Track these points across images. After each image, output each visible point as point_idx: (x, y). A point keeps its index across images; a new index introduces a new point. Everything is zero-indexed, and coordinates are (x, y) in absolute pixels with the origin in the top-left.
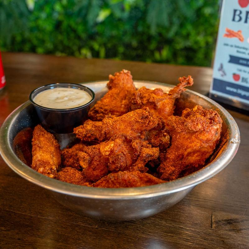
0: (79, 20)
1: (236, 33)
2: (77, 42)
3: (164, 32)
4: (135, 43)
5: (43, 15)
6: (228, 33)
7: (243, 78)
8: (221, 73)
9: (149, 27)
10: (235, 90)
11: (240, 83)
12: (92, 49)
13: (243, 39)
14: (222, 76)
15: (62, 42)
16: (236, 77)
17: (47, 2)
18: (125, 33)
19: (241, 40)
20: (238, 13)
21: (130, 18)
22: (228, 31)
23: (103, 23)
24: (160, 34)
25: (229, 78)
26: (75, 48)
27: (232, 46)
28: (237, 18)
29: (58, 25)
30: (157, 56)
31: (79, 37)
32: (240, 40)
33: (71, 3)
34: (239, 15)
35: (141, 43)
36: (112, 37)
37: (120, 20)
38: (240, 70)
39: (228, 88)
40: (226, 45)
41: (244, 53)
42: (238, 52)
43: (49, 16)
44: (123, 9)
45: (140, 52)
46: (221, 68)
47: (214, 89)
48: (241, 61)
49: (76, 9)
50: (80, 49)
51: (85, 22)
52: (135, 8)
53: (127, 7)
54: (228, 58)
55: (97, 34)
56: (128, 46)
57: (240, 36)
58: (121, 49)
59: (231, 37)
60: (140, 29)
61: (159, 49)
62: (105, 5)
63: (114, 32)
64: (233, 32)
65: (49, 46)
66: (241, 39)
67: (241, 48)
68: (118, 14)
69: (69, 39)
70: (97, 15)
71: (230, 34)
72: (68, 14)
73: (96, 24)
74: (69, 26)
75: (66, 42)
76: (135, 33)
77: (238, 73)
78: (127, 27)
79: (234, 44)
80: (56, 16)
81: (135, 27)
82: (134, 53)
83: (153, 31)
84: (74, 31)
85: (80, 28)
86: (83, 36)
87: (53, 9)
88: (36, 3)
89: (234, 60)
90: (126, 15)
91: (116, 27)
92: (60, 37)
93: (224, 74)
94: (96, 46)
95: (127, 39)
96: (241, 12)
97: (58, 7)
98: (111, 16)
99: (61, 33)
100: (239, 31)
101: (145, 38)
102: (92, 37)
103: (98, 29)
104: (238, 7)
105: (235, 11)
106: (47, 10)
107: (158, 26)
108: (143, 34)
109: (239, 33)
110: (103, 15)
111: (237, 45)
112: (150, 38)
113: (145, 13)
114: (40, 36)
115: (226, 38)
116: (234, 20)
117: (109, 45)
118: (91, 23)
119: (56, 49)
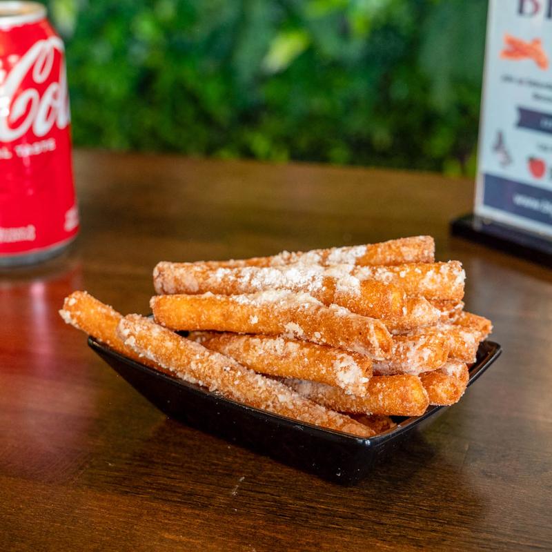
0: (210, 65)
1: (528, 47)
5: (100, 52)
6: (510, 48)
8: (499, 157)
9: (426, 87)
10: (535, 204)
11: (546, 183)
13: (546, 61)
14: (503, 165)
16: (536, 166)
17: (113, 13)
18: (351, 105)
19: (542, 64)
21: (369, 59)
22: (511, 42)
23: (284, 75)
25: (519, 172)
27: (521, 82)
29: (145, 82)
31: (206, 118)
32: (539, 63)
33: (186, 13)
36: (310, 119)
37: (337, 66)
38: (545, 148)
39: (520, 200)
40: (508, 79)
41: (550, 100)
42: (537, 97)
43: (119, 54)
44: (344, 32)
46: (500, 145)
48: (545, 123)
49: (200, 32)
51: (227, 71)
52: (383, 28)
53: (358, 24)
54: (514, 117)
60: (400, 91)
61: (460, 154)
62: (289, 19)
63: (319, 103)
66: (542, 61)
67: (542, 86)
68: (330, 46)
70: (265, 51)
71: (516, 50)
72: (176, 49)
73: (263, 78)
76: (384, 105)
77: (540, 155)
78: (359, 87)
79: (525, 76)
80: (141, 55)
81: (383, 87)
84: (193, 98)
85: (212, 92)
86: (223, 113)
87: (130, 35)
88: (81, 18)
89: (530, 120)
90: (354, 49)
91: (324, 86)
92: (149, 119)
93: (508, 160)
94: (260, 145)
95: (357, 123)
97: (146, 28)
98: (309, 56)
100: (537, 42)
101: (414, 119)
102: (249, 117)
103: (267, 93)
106: (114, 34)
108: (408, 107)
109: (536, 46)
110: (282, 51)
111: (534, 78)
112: (430, 121)
115: (507, 60)
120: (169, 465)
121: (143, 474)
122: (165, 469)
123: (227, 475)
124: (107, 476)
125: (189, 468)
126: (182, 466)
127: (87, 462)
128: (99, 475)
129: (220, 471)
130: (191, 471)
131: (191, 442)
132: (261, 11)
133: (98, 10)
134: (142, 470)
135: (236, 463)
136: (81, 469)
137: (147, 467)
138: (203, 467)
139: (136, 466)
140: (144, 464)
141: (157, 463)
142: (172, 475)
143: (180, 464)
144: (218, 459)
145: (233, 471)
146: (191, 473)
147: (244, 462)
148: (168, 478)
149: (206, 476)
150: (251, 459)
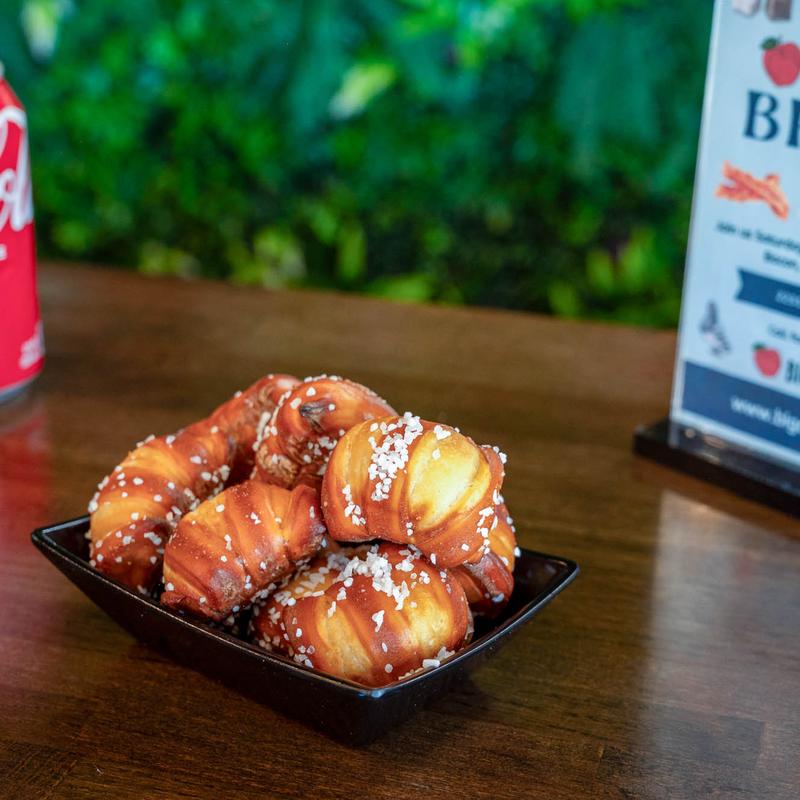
0: (253, 105)
1: (758, 184)
2: (241, 202)
3: (632, 166)
4: (499, 214)
5: (94, 82)
6: (731, 184)
7: (791, 366)
8: (710, 339)
10: (763, 414)
11: (779, 383)
12: (305, 236)
13: (786, 209)
14: (716, 351)
15: (170, 201)
16: (766, 358)
17: (114, 25)
18: (458, 167)
19: (779, 211)
20: (763, 105)
21: (483, 102)
22: (733, 175)
23: (359, 122)
24: (617, 178)
25: (741, 365)
26: (229, 229)
27: (747, 234)
28: (762, 126)
29: (159, 127)
30: (601, 272)
31: (247, 182)
32: (775, 209)
33: (221, 30)
34: (767, 115)
35: (529, 212)
36: (398, 185)
37: (436, 110)
38: (780, 334)
39: (739, 405)
40: (726, 228)
41: (791, 264)
42: (769, 257)
43: (121, 87)
44: (450, 64)
45: (521, 253)
46: (711, 322)
47: (687, 406)
48: (782, 297)
49: (241, 58)
50: (250, 232)
51: (278, 113)
52: (504, 58)
53: (469, 55)
54: (735, 284)
55: (331, 167)
56: (470, 226)
57: (774, 195)
58: (438, 239)
59: (742, 199)
60: (527, 150)
61: (611, 242)
62: (368, 43)
63: (410, 164)
64: (749, 177)
65: (116, 215)
66: (780, 206)
67: (779, 243)
68: (428, 83)
69: (203, 187)
70: (335, 87)
71: (740, 187)
72: (204, 78)
73: (329, 126)
74: (210, 132)
75: (190, 202)
76: (503, 169)
77: (772, 343)
78: (469, 140)
79: (753, 227)
80: (153, 87)
81: (504, 143)
82: (495, 258)
83: (585, 162)
84: (230, 153)
85: (256, 144)
86: (270, 176)
87: (138, 57)
88: (65, 27)
89: (757, 290)
90: (462, 88)
92: (164, 179)
93: (723, 346)
94: (325, 223)
95: (465, 194)
96: (774, 104)
97: (162, 49)
98: (397, 92)
99: (169, 159)
100: (770, 177)
101: (546, 190)
102: (308, 181)
104: (765, 85)
105: (754, 97)
106: (115, 57)
107: (609, 138)
108: (538, 172)
109: (771, 183)
110: (360, 88)
111: (767, 230)
112: (569, 193)
113: (548, 83)
114: (78, 170)
115: (725, 201)
116: (749, 131)
117: (385, 220)
118: (305, 117)
119: (143, 228)
120: (182, 773)
121: (145, 788)
122: (176, 780)
123: (263, 790)
124: (93, 790)
125: (210, 779)
126: (200, 776)
127: (64, 767)
128: (82, 788)
129: (254, 784)
130: (213, 784)
131: (214, 738)
132: (329, 28)
133: (91, 22)
134: (144, 781)
135: (276, 772)
136: (55, 778)
137: (150, 776)
138: (230, 778)
139: (134, 774)
140: (146, 771)
141: (164, 770)
142: (185, 790)
143: (197, 773)
144: (251, 766)
145: (272, 784)
146: (212, 787)
147: (288, 772)
148: (180, 794)
149: (234, 792)
150: (297, 767)
